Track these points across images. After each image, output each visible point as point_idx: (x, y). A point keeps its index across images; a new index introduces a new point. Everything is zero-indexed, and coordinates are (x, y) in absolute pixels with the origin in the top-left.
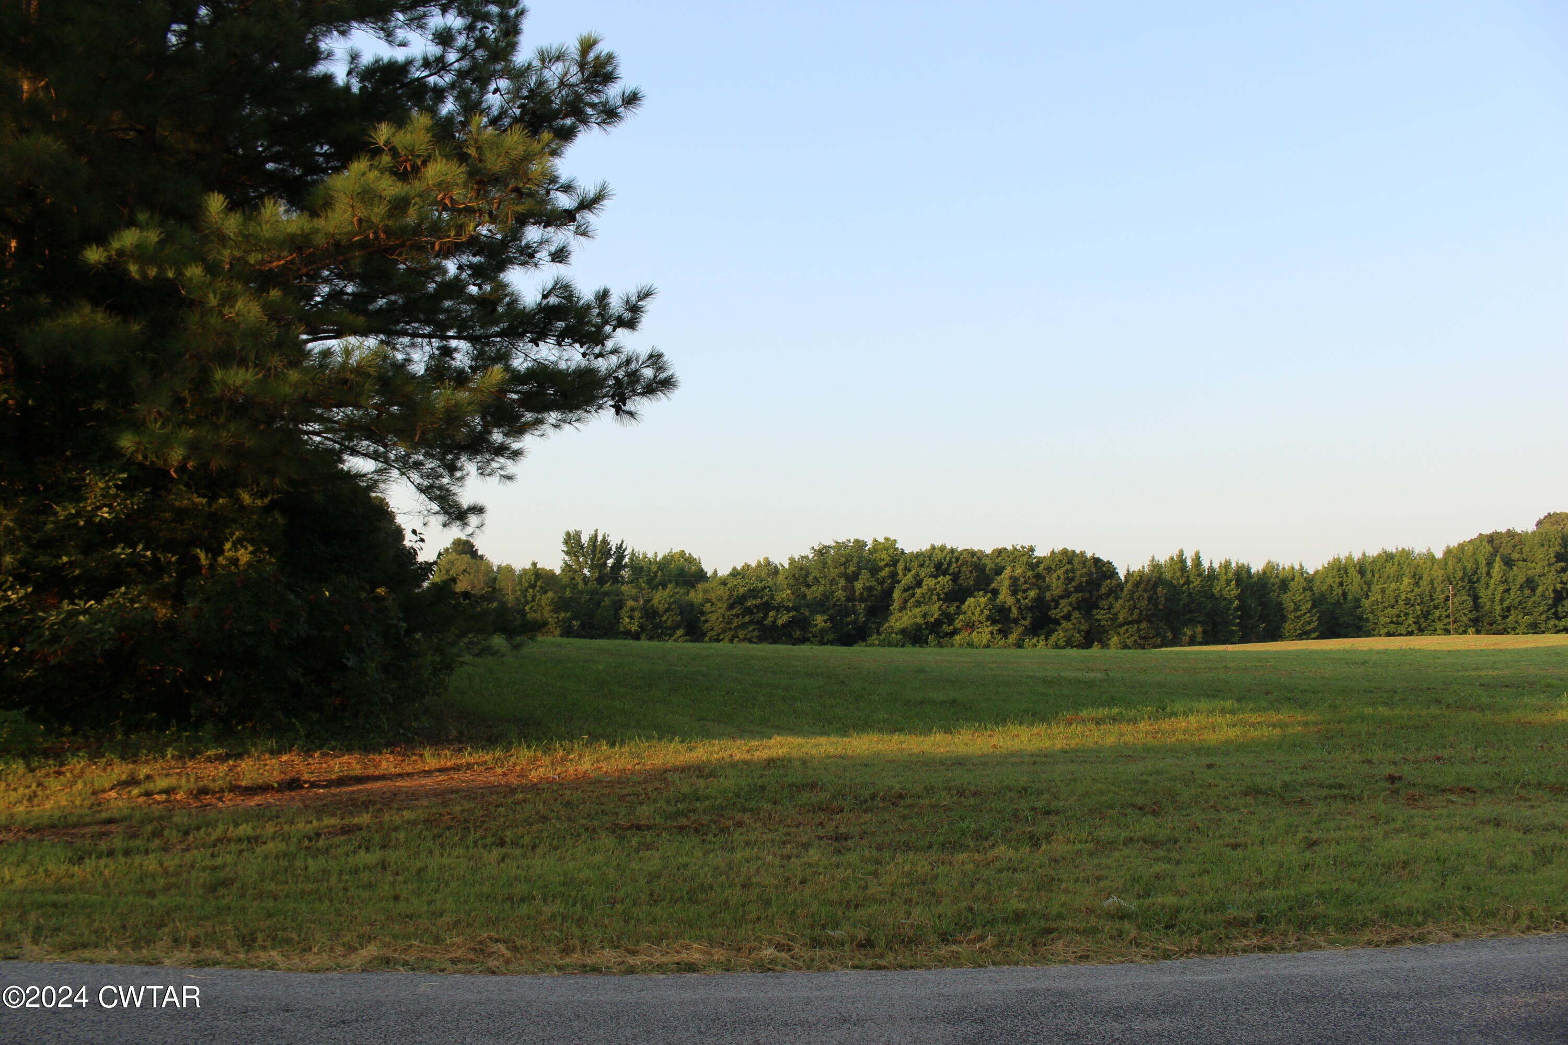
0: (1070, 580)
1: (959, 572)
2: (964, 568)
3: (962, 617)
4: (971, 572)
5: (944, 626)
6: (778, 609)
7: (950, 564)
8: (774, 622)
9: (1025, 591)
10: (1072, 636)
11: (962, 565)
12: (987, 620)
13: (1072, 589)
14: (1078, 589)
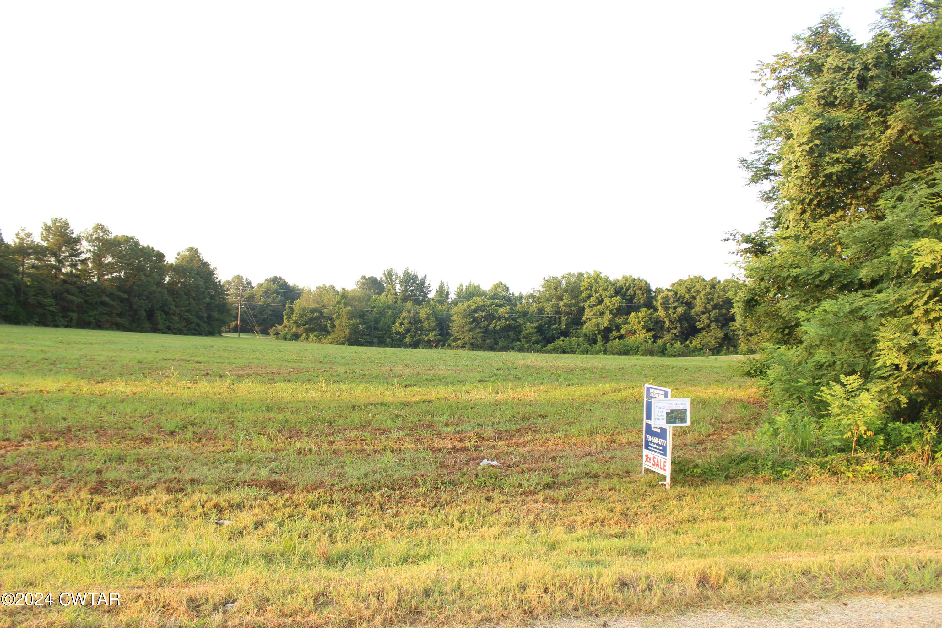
0: (709, 300)
1: (635, 294)
2: (638, 292)
3: (626, 326)
4: (643, 294)
5: (614, 332)
6: (499, 318)
7: (628, 289)
8: (494, 328)
9: (675, 308)
10: (709, 342)
11: (637, 289)
12: (643, 328)
13: (710, 307)
14: (715, 307)
